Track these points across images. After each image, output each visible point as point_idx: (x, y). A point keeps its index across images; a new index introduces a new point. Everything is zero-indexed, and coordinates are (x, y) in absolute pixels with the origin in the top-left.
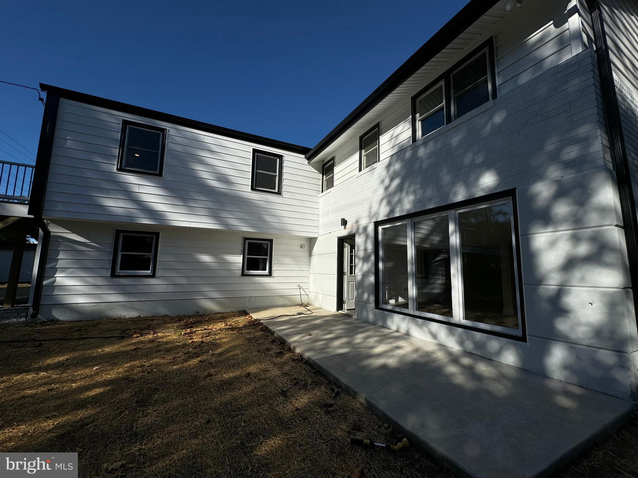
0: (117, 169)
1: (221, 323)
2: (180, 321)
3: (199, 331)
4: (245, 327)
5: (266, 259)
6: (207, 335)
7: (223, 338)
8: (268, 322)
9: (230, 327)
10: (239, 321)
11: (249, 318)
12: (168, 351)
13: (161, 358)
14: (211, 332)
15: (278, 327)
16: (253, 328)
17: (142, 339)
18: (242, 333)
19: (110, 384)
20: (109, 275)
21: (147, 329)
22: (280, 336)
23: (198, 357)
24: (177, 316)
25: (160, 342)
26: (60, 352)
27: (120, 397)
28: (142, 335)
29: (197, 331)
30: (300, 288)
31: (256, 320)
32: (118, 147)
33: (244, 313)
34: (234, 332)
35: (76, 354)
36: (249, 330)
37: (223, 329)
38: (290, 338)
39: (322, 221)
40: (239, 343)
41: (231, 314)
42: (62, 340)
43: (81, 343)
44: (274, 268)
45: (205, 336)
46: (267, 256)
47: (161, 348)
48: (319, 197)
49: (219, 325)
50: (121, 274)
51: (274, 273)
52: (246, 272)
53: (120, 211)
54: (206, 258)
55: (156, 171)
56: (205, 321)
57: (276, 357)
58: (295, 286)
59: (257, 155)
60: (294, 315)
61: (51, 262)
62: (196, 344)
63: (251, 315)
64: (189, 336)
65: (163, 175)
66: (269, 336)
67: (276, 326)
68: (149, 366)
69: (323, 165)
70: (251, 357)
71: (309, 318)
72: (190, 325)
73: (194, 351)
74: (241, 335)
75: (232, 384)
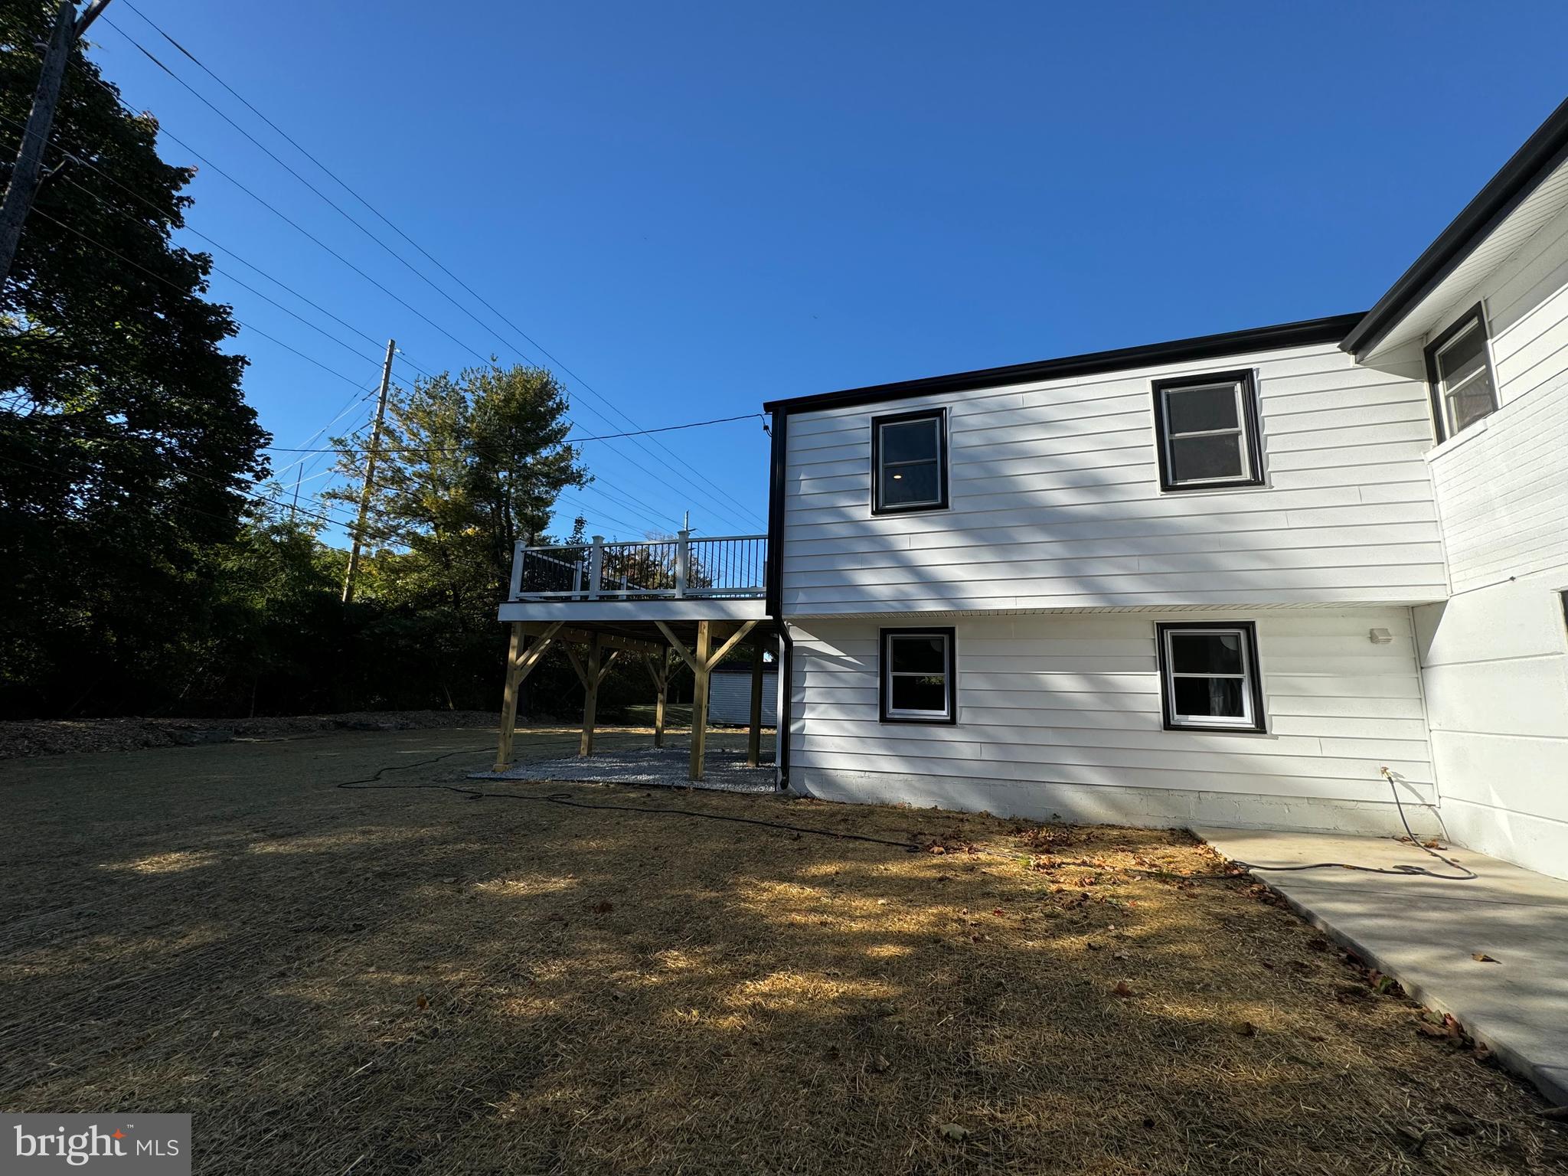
0: (873, 513)
1: (1124, 854)
2: (1019, 831)
3: (1069, 864)
4: (1199, 878)
5: (1240, 681)
6: (1093, 880)
7: (1140, 898)
8: (1280, 878)
9: (1154, 870)
10: (1179, 859)
11: (1208, 853)
12: (1008, 900)
13: (995, 912)
14: (1101, 874)
15: (1326, 900)
16: (1228, 888)
17: (949, 858)
18: (1193, 896)
19: (911, 943)
20: (877, 718)
21: (954, 838)
22: (1338, 933)
23: (1081, 932)
24: (1010, 820)
25: (985, 873)
26: (826, 857)
27: (932, 979)
28: (947, 850)
29: (1064, 863)
30: (1390, 778)
31: (1233, 864)
32: (870, 472)
33: (1187, 836)
34: (1167, 887)
35: (848, 866)
36: (1216, 892)
37: (1135, 871)
38: (1388, 950)
39: (1455, 541)
40: (1192, 923)
41: (1145, 833)
42: (824, 834)
43: (851, 845)
44: (1270, 709)
45: (1087, 881)
46: (1240, 671)
47: (990, 889)
48: (1426, 462)
49: (1119, 858)
50: (896, 717)
51: (1275, 725)
52: (1177, 719)
53: (885, 592)
54: (1063, 683)
55: (936, 498)
56: (1080, 841)
57: (1340, 1000)
58: (1370, 771)
59: (1168, 395)
60: (1381, 871)
61: (798, 693)
62: (1070, 898)
63: (1211, 845)
64: (1048, 874)
65: (950, 504)
66: (1293, 923)
67: (1317, 897)
68: (975, 925)
69: (1425, 350)
70: (1243, 976)
71: (1460, 893)
72: (1045, 846)
73: (1068, 915)
74: (1193, 900)
75: (1196, 1041)
